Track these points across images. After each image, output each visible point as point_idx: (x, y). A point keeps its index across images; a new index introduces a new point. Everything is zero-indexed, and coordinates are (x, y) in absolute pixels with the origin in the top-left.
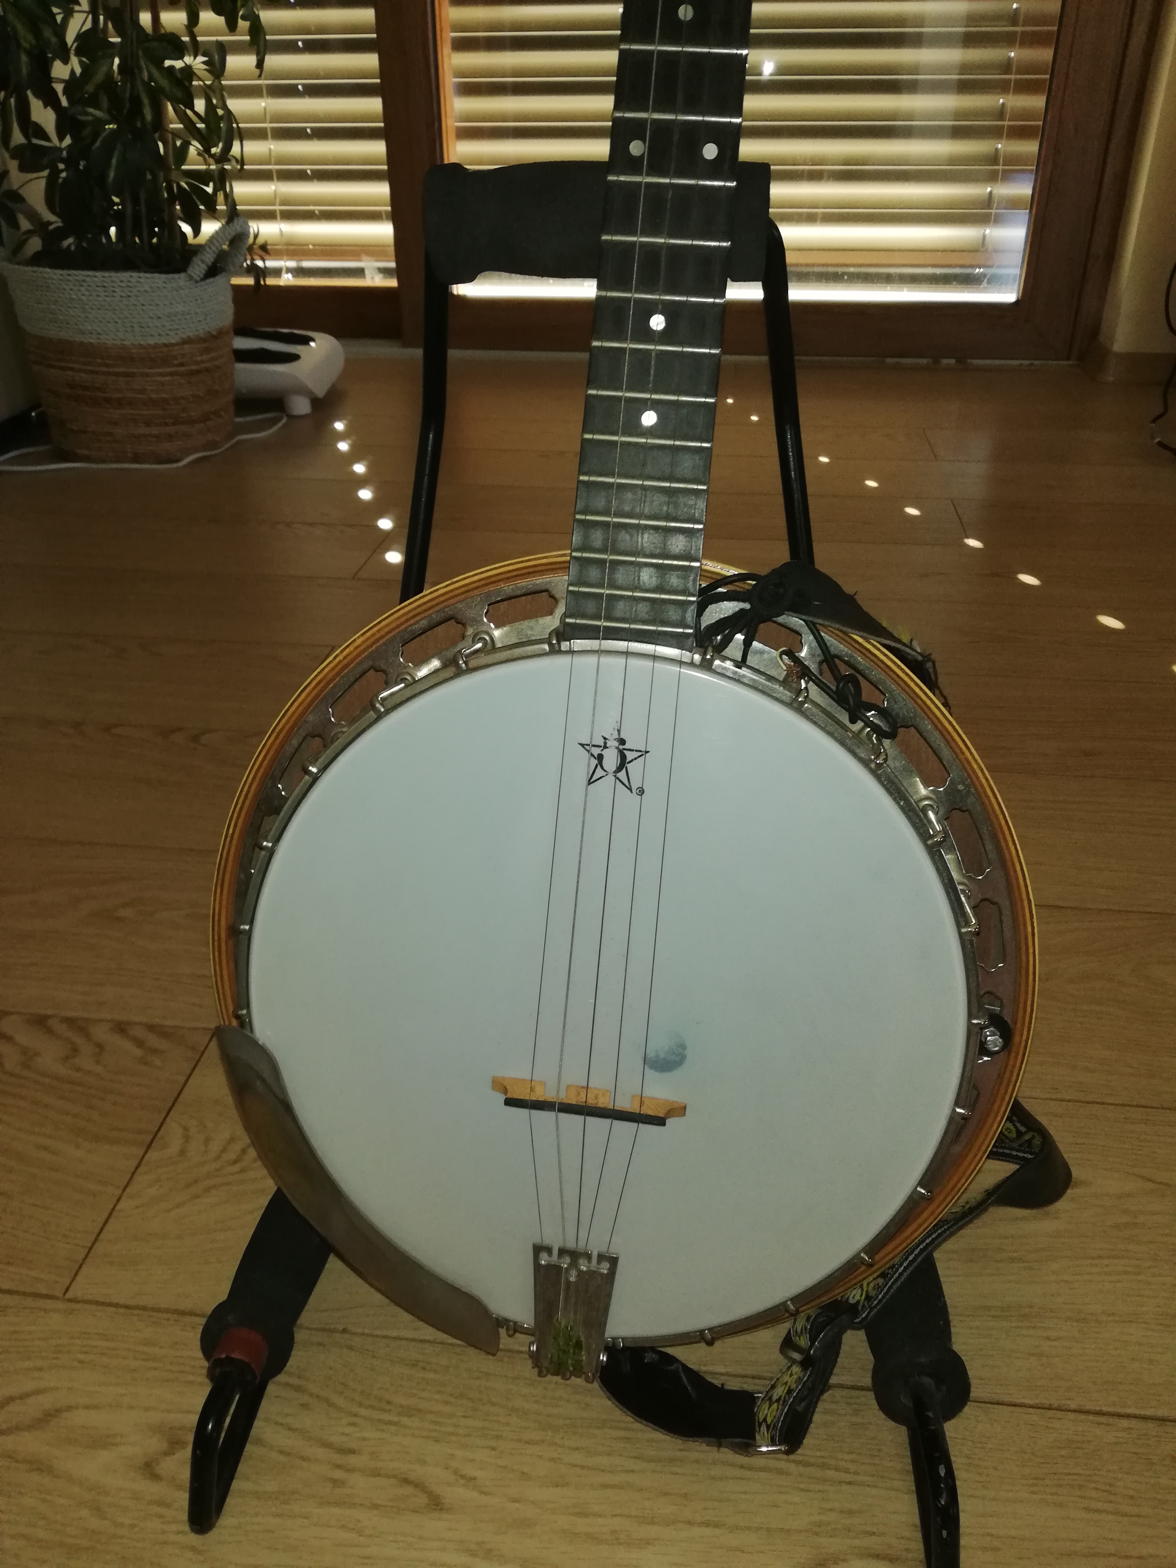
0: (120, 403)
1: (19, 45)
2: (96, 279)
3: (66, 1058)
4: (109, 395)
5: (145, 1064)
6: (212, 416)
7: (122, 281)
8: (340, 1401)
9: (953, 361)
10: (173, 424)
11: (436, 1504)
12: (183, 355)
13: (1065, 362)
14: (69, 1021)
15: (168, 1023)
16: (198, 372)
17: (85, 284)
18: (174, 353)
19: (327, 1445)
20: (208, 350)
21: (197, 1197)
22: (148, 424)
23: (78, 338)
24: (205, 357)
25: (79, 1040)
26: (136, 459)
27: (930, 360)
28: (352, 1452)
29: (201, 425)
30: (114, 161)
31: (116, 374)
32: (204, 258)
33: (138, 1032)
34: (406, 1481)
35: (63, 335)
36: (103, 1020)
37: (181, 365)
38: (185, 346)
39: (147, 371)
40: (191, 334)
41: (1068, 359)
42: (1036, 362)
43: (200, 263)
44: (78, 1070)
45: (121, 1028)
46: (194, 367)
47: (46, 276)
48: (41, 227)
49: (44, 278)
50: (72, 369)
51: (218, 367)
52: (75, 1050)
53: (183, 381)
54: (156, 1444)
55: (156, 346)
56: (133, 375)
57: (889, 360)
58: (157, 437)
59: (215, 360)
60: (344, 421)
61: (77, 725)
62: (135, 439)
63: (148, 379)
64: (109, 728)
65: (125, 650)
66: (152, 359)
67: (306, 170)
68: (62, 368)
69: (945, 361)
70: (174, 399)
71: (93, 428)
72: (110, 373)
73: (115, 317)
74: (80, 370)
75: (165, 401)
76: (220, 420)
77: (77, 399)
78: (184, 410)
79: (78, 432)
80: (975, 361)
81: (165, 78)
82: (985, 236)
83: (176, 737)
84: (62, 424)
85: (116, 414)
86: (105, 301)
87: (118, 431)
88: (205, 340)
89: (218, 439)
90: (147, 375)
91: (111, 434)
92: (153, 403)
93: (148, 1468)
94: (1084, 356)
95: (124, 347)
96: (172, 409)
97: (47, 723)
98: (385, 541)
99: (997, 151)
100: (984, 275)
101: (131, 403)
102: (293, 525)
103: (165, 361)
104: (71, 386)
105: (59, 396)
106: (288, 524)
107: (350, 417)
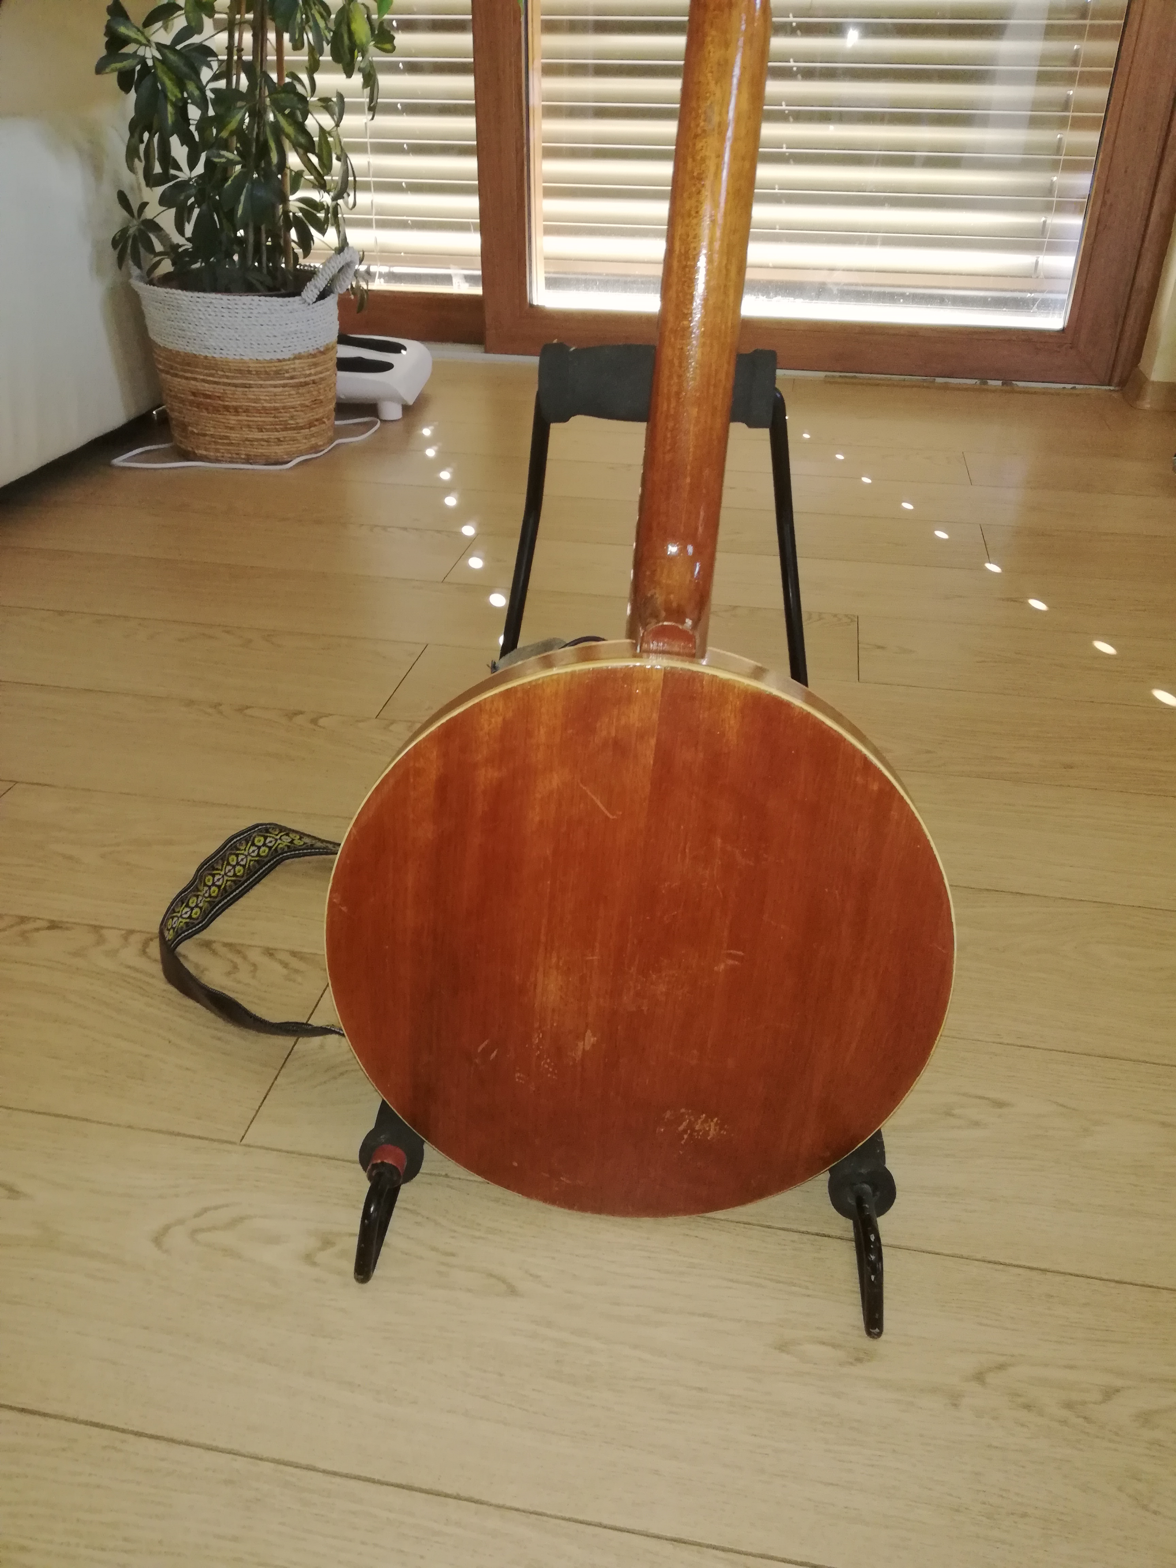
0: (236, 410)
2: (221, 301)
3: (229, 974)
4: (227, 403)
5: (290, 980)
6: (316, 423)
7: (244, 304)
8: (444, 1222)
9: (1000, 383)
10: (283, 430)
11: (513, 1291)
12: (294, 369)
13: (1107, 388)
14: (229, 946)
15: (305, 950)
16: (306, 384)
17: (211, 306)
18: (287, 367)
19: (436, 1250)
20: (316, 365)
21: (335, 1078)
22: (260, 430)
23: (204, 353)
24: (313, 371)
25: (238, 960)
26: (248, 460)
27: (978, 382)
28: (453, 1255)
29: (306, 431)
30: (242, 198)
31: (236, 386)
32: (317, 284)
33: (283, 956)
34: (491, 1275)
35: (190, 349)
36: (255, 946)
37: (292, 378)
38: (297, 361)
39: (262, 382)
40: (302, 351)
41: (1109, 385)
42: (1077, 386)
43: (313, 288)
44: (239, 982)
45: (270, 953)
46: (302, 380)
47: (178, 297)
48: (172, 250)
49: (176, 299)
50: (195, 379)
51: (322, 379)
52: (235, 967)
53: (293, 392)
54: (312, 1243)
55: (271, 361)
56: (250, 386)
57: (939, 380)
58: (267, 441)
59: (321, 373)
60: (432, 428)
61: (216, 706)
62: (247, 443)
63: (262, 389)
64: (241, 709)
65: (250, 641)
66: (266, 373)
67: (401, 183)
68: (187, 378)
69: (990, 382)
70: (284, 408)
71: (212, 431)
72: (229, 384)
73: (237, 336)
74: (203, 381)
75: (276, 409)
76: (323, 426)
77: (199, 405)
78: (292, 418)
79: (198, 434)
80: (1021, 384)
81: (290, 125)
82: (1037, 263)
83: (299, 719)
84: (184, 427)
85: (233, 419)
86: (229, 321)
87: (233, 435)
88: (314, 356)
89: (320, 443)
90: (261, 386)
91: (227, 438)
92: (265, 411)
93: (309, 1258)
94: (1122, 383)
95: (243, 362)
96: (282, 417)
97: (190, 703)
98: (468, 547)
99: (1052, 183)
100: (1034, 300)
101: (247, 411)
102: (389, 529)
103: (278, 374)
104: (194, 394)
105: (182, 401)
106: (384, 528)
107: (436, 423)
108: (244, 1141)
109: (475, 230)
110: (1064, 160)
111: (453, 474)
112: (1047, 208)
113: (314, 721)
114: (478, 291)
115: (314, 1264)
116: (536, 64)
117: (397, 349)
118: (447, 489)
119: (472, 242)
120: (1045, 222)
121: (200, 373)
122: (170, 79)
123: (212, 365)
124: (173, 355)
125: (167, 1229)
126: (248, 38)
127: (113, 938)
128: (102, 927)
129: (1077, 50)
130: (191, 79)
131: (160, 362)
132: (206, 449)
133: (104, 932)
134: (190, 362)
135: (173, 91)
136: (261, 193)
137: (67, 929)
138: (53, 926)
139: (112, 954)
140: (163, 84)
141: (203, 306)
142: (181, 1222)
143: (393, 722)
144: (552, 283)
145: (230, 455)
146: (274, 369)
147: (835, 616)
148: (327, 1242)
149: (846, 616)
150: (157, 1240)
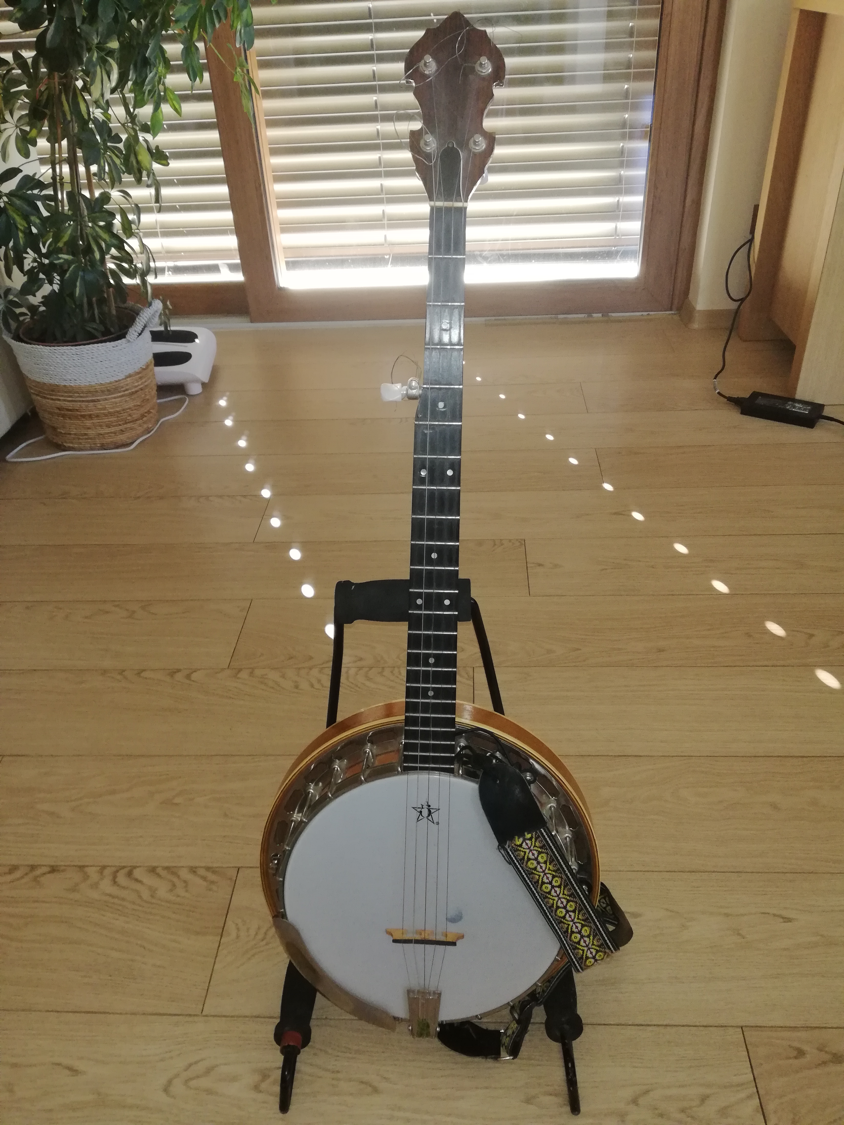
0: (90, 417)
1: (17, 228)
2: (72, 351)
3: (171, 891)
4: (83, 413)
5: (210, 890)
6: (146, 414)
7: (88, 350)
8: (330, 1051)
9: (600, 315)
10: (124, 424)
11: (376, 1090)
12: (127, 385)
13: (670, 312)
14: (167, 868)
15: (215, 865)
16: (136, 392)
18: (122, 384)
19: (328, 1070)
20: (141, 378)
21: (249, 959)
22: (108, 426)
23: (63, 383)
24: (140, 383)
25: (175, 880)
26: (103, 447)
27: (586, 315)
28: (338, 1072)
29: (140, 421)
30: (78, 284)
31: (88, 401)
32: (136, 330)
33: (202, 872)
34: (362, 1082)
35: (51, 382)
36: (183, 867)
37: (127, 390)
38: (128, 379)
39: (106, 397)
40: (130, 372)
41: (671, 310)
42: (651, 313)
43: (134, 332)
44: (178, 896)
45: (193, 870)
46: (133, 390)
47: (40, 350)
48: (32, 310)
49: (39, 351)
50: (59, 400)
52: (174, 885)
53: (128, 399)
54: (257, 1078)
55: (111, 383)
56: (99, 401)
57: (561, 316)
58: (115, 433)
59: (145, 382)
60: (225, 398)
61: (122, 672)
62: (101, 436)
63: (107, 401)
64: (139, 673)
65: (134, 612)
66: (108, 390)
67: (176, 206)
68: (52, 399)
69: (594, 315)
70: (124, 410)
71: (74, 431)
72: (83, 401)
73: (84, 370)
74: (65, 400)
75: (118, 412)
76: (151, 415)
77: (64, 416)
78: (130, 415)
79: (65, 434)
80: (613, 315)
81: (105, 233)
82: (616, 227)
83: (179, 676)
84: (54, 429)
85: (88, 423)
86: (79, 362)
87: (90, 432)
88: (138, 373)
89: (150, 426)
90: (106, 399)
91: (86, 434)
92: (111, 414)
93: (256, 1088)
94: (679, 309)
95: (92, 386)
96: (122, 416)
97: (104, 672)
98: (268, 508)
99: (620, 175)
100: (617, 252)
101: (97, 416)
102: (210, 498)
103: (116, 390)
104: (58, 408)
105: (50, 413)
106: (207, 497)
107: (228, 394)
108: (204, 1013)
110: (627, 160)
112: (619, 192)
113: (188, 677)
114: (240, 277)
115: (259, 1091)
116: (261, 120)
117: (191, 337)
118: (245, 456)
120: (618, 201)
121: (62, 396)
122: (18, 215)
123: (70, 391)
124: (42, 385)
125: (170, 1082)
126: (66, 169)
127: (92, 871)
128: (84, 866)
129: (627, 89)
130: (33, 215)
131: (31, 388)
132: (72, 443)
133: (86, 869)
134: (53, 390)
135: (21, 223)
136: (90, 277)
137: (63, 871)
138: (54, 870)
139: (95, 886)
140: (14, 219)
141: (59, 355)
142: (177, 1076)
143: (240, 670)
144: (291, 265)
145: (89, 445)
146: (114, 387)
147: (510, 541)
148: (265, 1076)
149: (517, 540)
150: (166, 1090)
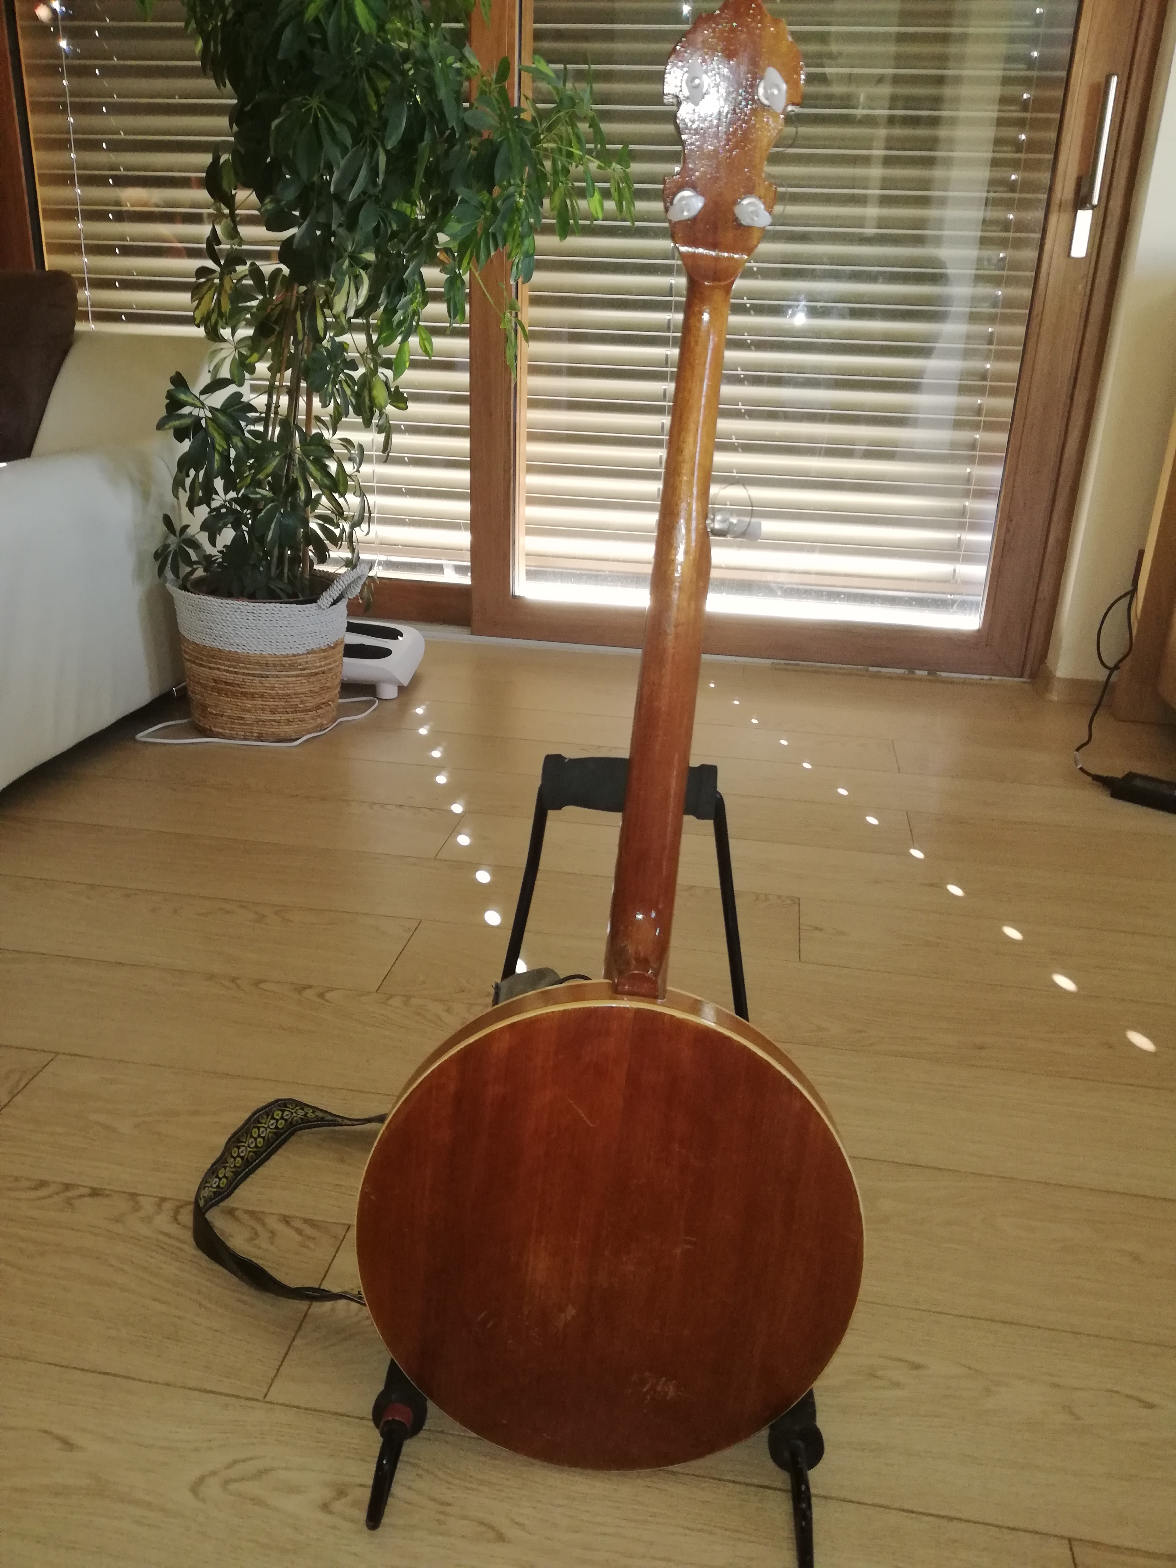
0: (253, 696)
2: (248, 608)
3: (252, 1239)
4: (244, 690)
5: (304, 1246)
6: (322, 706)
7: (267, 610)
8: (440, 1474)
9: (926, 673)
10: (292, 712)
11: (501, 1538)
12: (307, 662)
13: (1020, 679)
14: (251, 1213)
15: (317, 1218)
16: (317, 674)
17: (239, 611)
18: (300, 661)
19: (434, 1500)
20: (325, 658)
22: (272, 712)
23: (228, 648)
24: (323, 663)
25: (259, 1228)
26: (260, 738)
27: (906, 671)
28: (449, 1504)
29: (313, 713)
30: (273, 526)
31: (254, 675)
32: (331, 594)
33: (297, 1224)
34: (482, 1523)
35: (215, 645)
36: (273, 1214)
37: (304, 669)
38: (309, 656)
39: (277, 673)
40: (314, 646)
41: (1021, 677)
42: (993, 677)
43: (328, 597)
44: (260, 1248)
45: (286, 1220)
47: (210, 602)
48: (208, 560)
49: (207, 604)
50: (219, 669)
51: (331, 669)
52: (256, 1234)
53: (304, 681)
54: (328, 1493)
55: (287, 656)
56: (267, 676)
57: (872, 669)
58: (278, 722)
59: (330, 664)
60: (424, 707)
61: (233, 980)
62: (261, 723)
63: (278, 679)
64: (257, 983)
65: (264, 916)
66: (282, 665)
67: (402, 488)
68: (211, 668)
69: (918, 672)
70: (295, 694)
71: (229, 712)
72: (248, 674)
73: (258, 635)
74: (225, 671)
75: (288, 695)
76: (328, 708)
77: (219, 691)
78: (302, 702)
79: (216, 715)
80: (944, 674)
81: (317, 470)
82: (955, 570)
83: (309, 994)
84: (204, 707)
85: (249, 704)
86: (253, 623)
87: (248, 716)
88: (324, 651)
89: (325, 722)
90: (277, 676)
91: (242, 718)
92: (280, 697)
93: (325, 1507)
94: (1033, 676)
95: (262, 656)
96: (293, 702)
97: (211, 977)
98: (456, 824)
99: (965, 507)
100: (953, 602)
101: (262, 696)
102: (387, 807)
103: (292, 666)
104: (215, 681)
105: (205, 687)
106: (383, 805)
107: (428, 703)
108: (267, 1399)
109: (465, 529)
110: (974, 490)
111: (444, 752)
112: (961, 527)
113: (321, 995)
114: (466, 580)
115: (330, 1512)
116: (523, 398)
117: (394, 634)
118: (437, 767)
119: (463, 539)
120: (960, 538)
121: (224, 665)
122: (219, 435)
123: (234, 659)
124: (201, 649)
125: (202, 1479)
126: (284, 400)
127: (148, 1205)
128: (137, 1195)
129: (980, 405)
130: (235, 436)
131: (186, 652)
132: (223, 728)
133: (140, 1198)
134: (215, 655)
136: (288, 521)
137: (108, 1196)
138: (95, 1193)
139: (148, 1220)
140: (213, 439)
141: (231, 611)
142: (214, 1473)
143: (391, 997)
144: (532, 574)
145: (243, 733)
146: (289, 662)
147: (780, 897)
148: (341, 1492)
149: (790, 897)
150: (195, 1489)
